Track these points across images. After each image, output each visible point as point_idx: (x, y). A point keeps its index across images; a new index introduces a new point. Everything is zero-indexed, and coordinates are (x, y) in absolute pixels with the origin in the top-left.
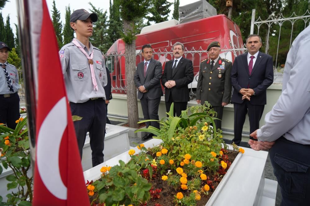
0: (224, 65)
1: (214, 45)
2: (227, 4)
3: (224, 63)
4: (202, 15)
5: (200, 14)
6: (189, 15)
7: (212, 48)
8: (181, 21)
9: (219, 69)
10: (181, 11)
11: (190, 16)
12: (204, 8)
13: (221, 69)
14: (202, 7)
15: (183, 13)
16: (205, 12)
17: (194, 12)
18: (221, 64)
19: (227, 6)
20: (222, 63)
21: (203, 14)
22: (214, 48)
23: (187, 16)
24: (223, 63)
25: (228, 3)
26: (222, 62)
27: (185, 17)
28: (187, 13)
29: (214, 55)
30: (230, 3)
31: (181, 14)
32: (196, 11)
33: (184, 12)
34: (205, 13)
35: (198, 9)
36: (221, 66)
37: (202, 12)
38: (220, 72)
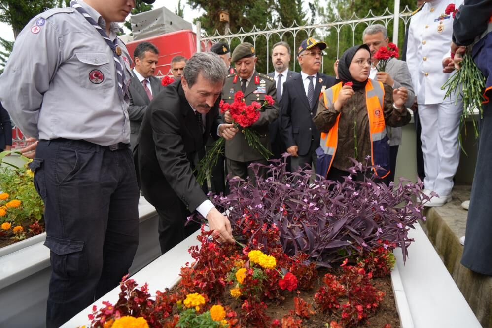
0: (265, 85)
1: (244, 55)
2: (221, 17)
3: (265, 82)
4: (164, 30)
5: (159, 28)
6: (145, 29)
7: (241, 60)
8: (135, 38)
9: (257, 94)
10: (134, 23)
11: (147, 30)
12: (165, 19)
13: (259, 94)
14: (162, 19)
15: (136, 25)
16: (169, 25)
17: (151, 25)
18: (259, 84)
19: (221, 20)
20: (261, 83)
21: (164, 28)
22: (246, 59)
23: (142, 30)
24: (263, 82)
25: (223, 16)
26: (259, 80)
27: (140, 32)
28: (142, 26)
29: (247, 72)
30: (224, 17)
31: (133, 26)
32: (155, 23)
33: (138, 25)
34: (168, 27)
35: (156, 21)
36: (258, 87)
37: (163, 25)
38: (258, 99)
